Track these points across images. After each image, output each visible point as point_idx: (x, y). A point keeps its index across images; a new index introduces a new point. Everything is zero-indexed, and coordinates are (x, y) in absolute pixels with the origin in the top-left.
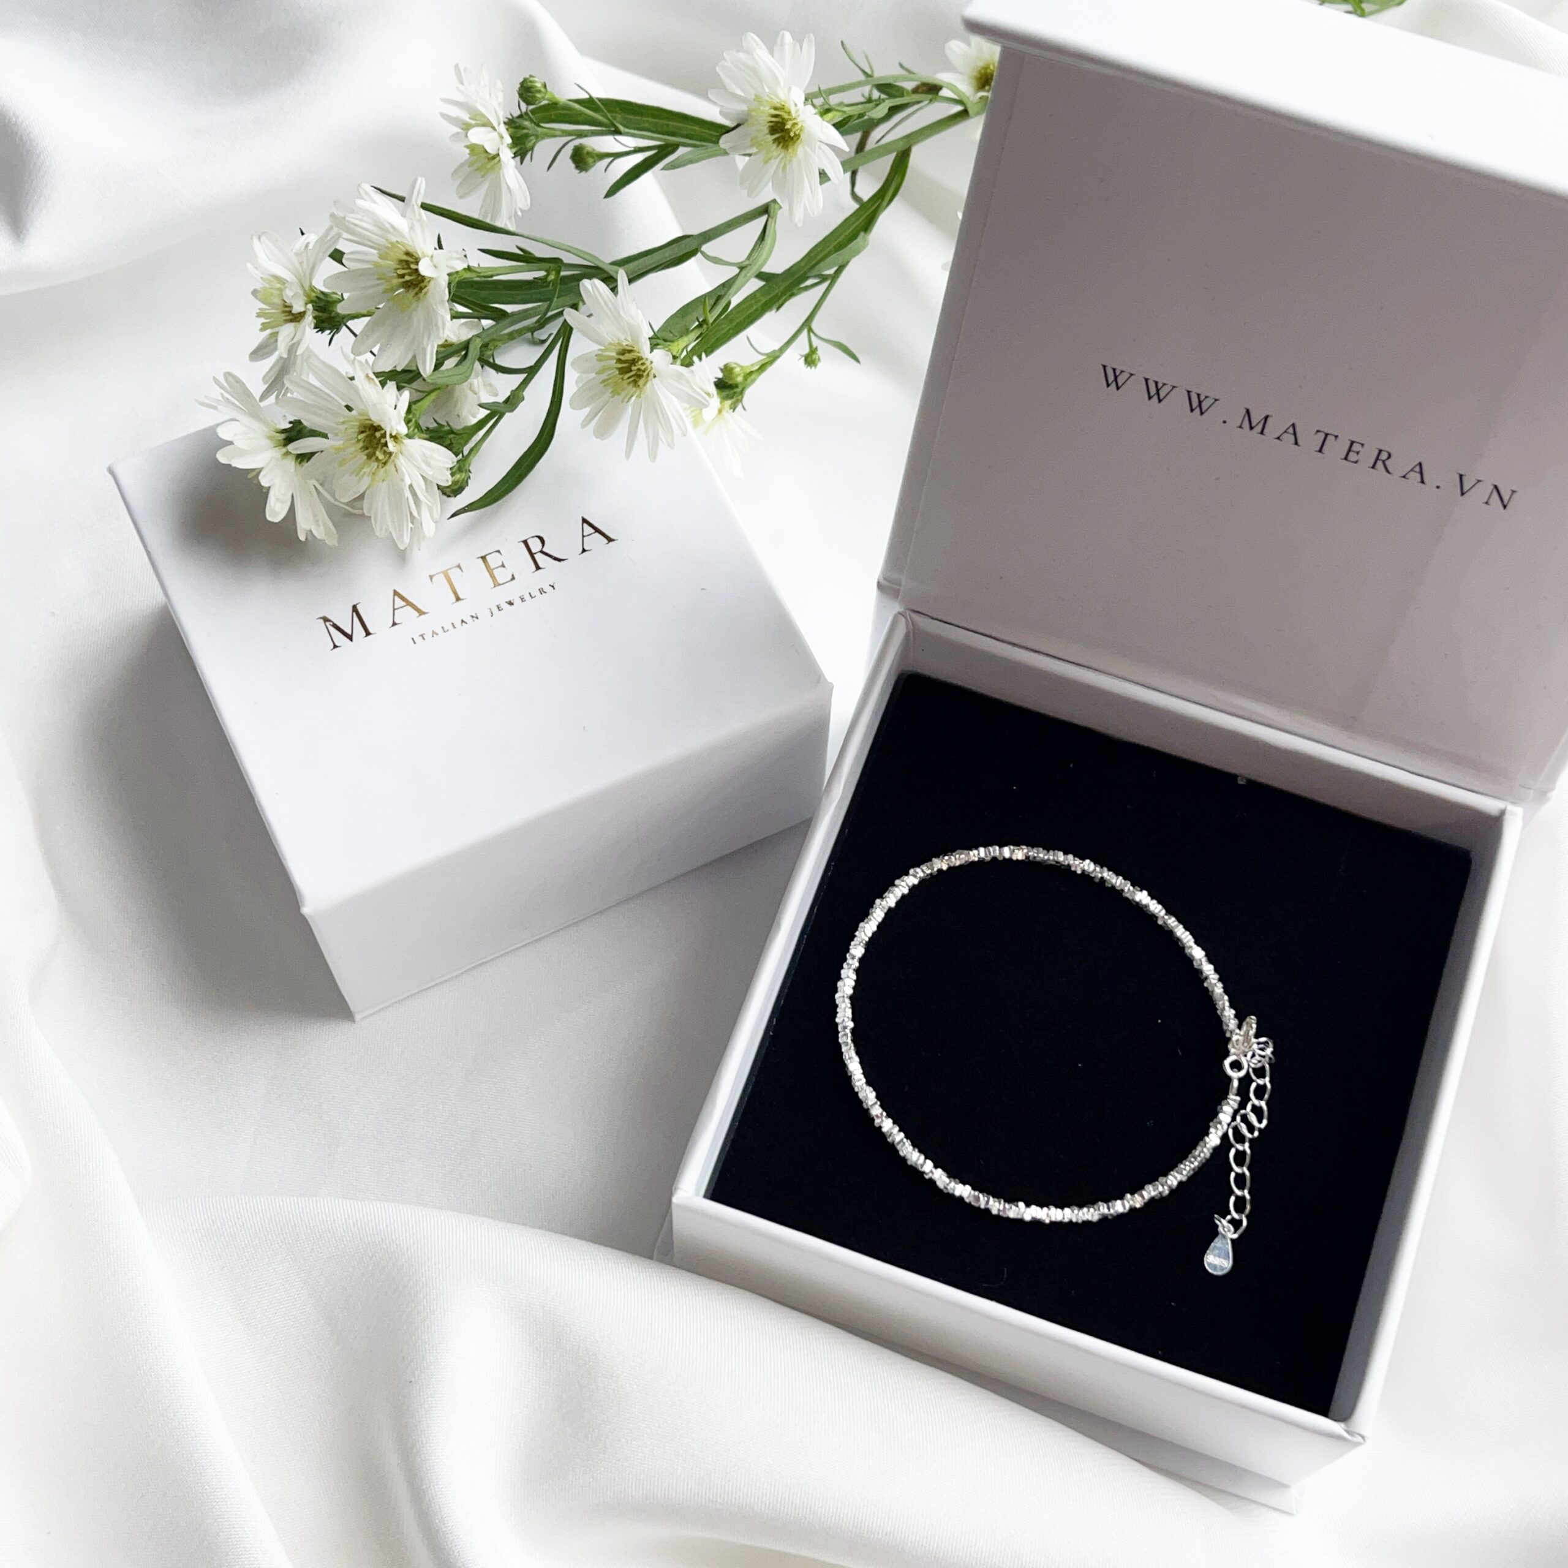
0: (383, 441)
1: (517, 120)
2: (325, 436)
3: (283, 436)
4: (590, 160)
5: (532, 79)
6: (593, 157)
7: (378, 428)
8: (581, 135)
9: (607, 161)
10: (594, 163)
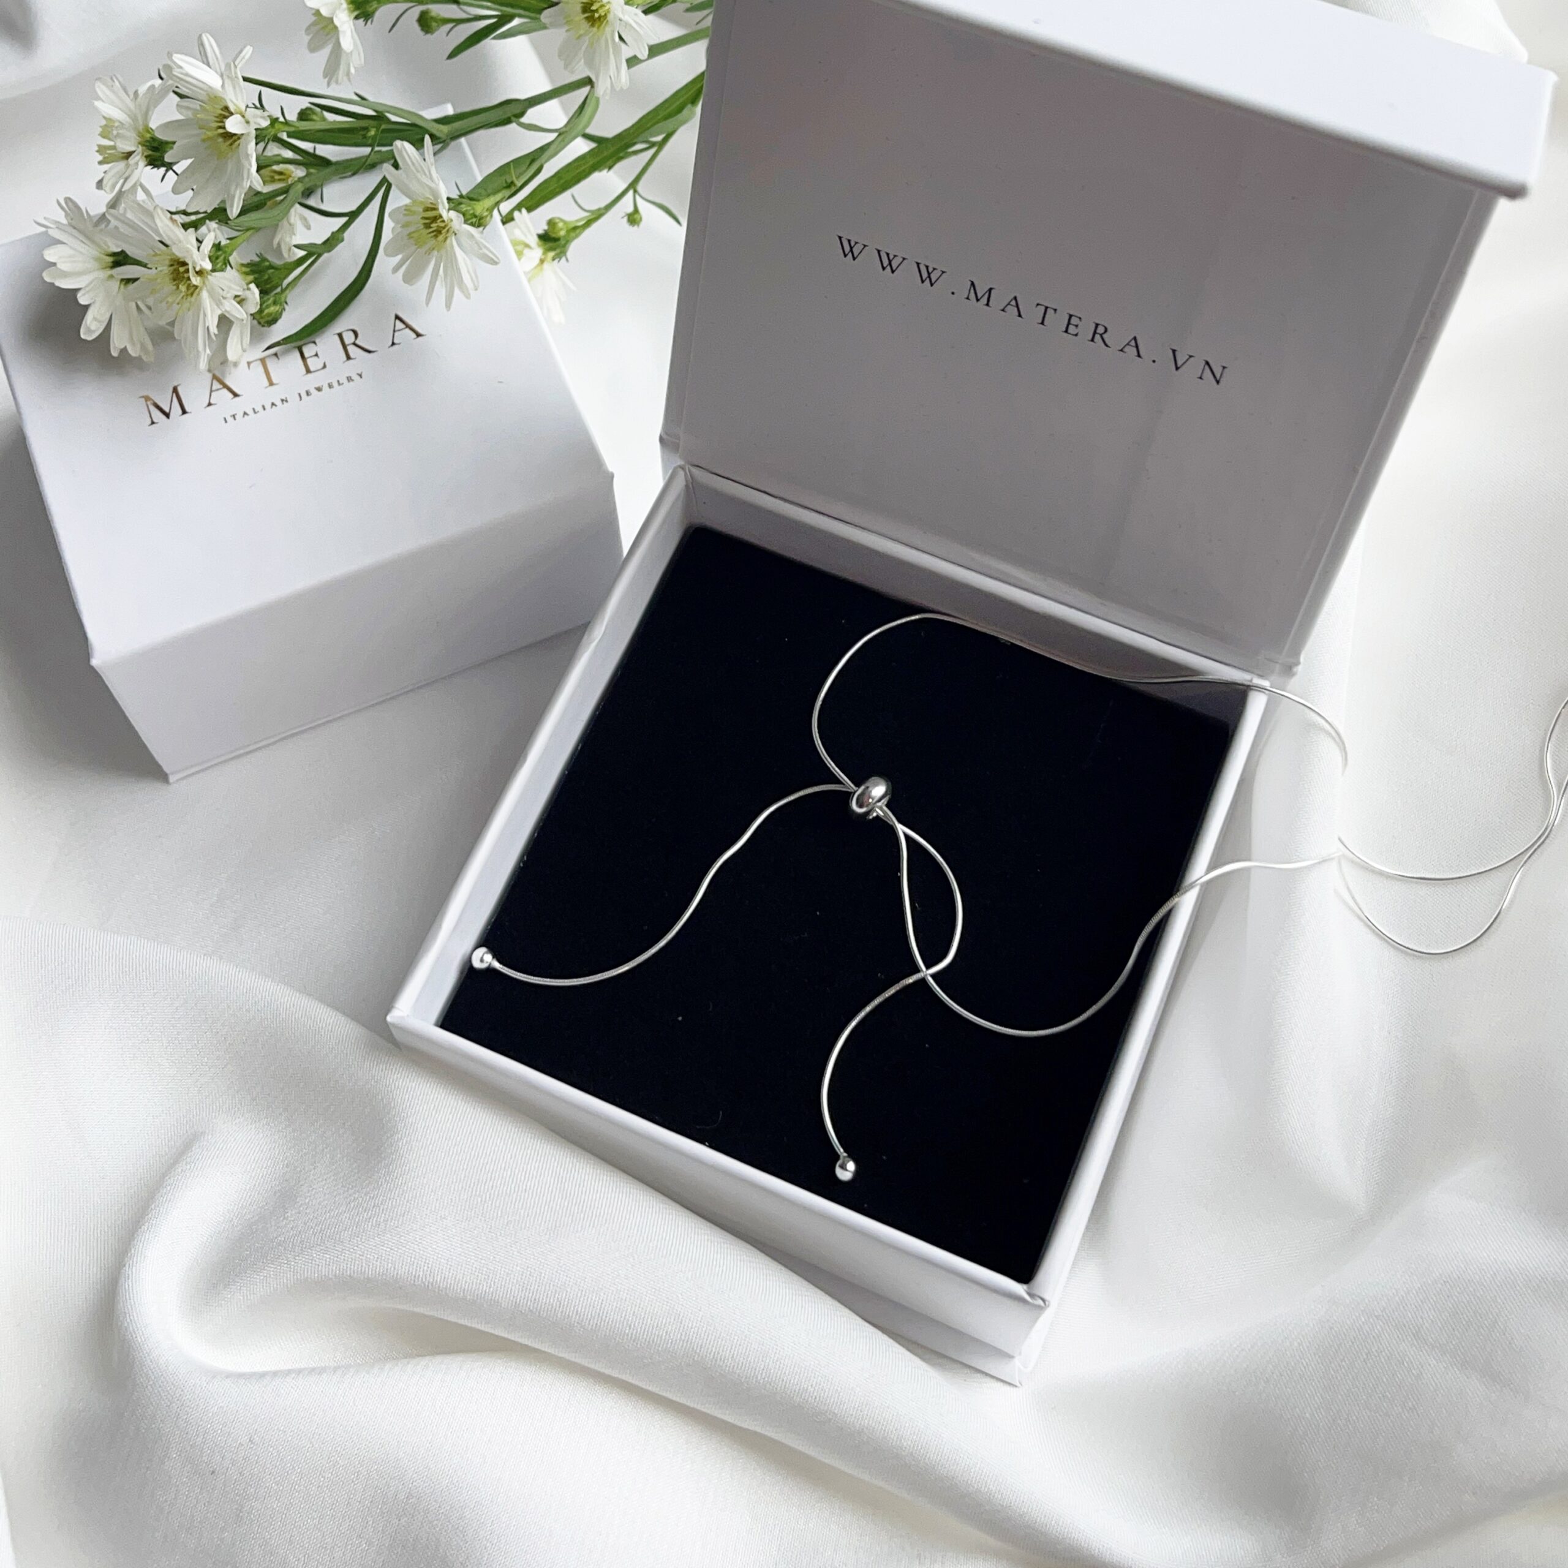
0: (187, 275)
2: (145, 266)
3: (110, 259)
4: (434, 24)
6: (437, 22)
7: (183, 263)
9: (450, 25)
10: (438, 27)
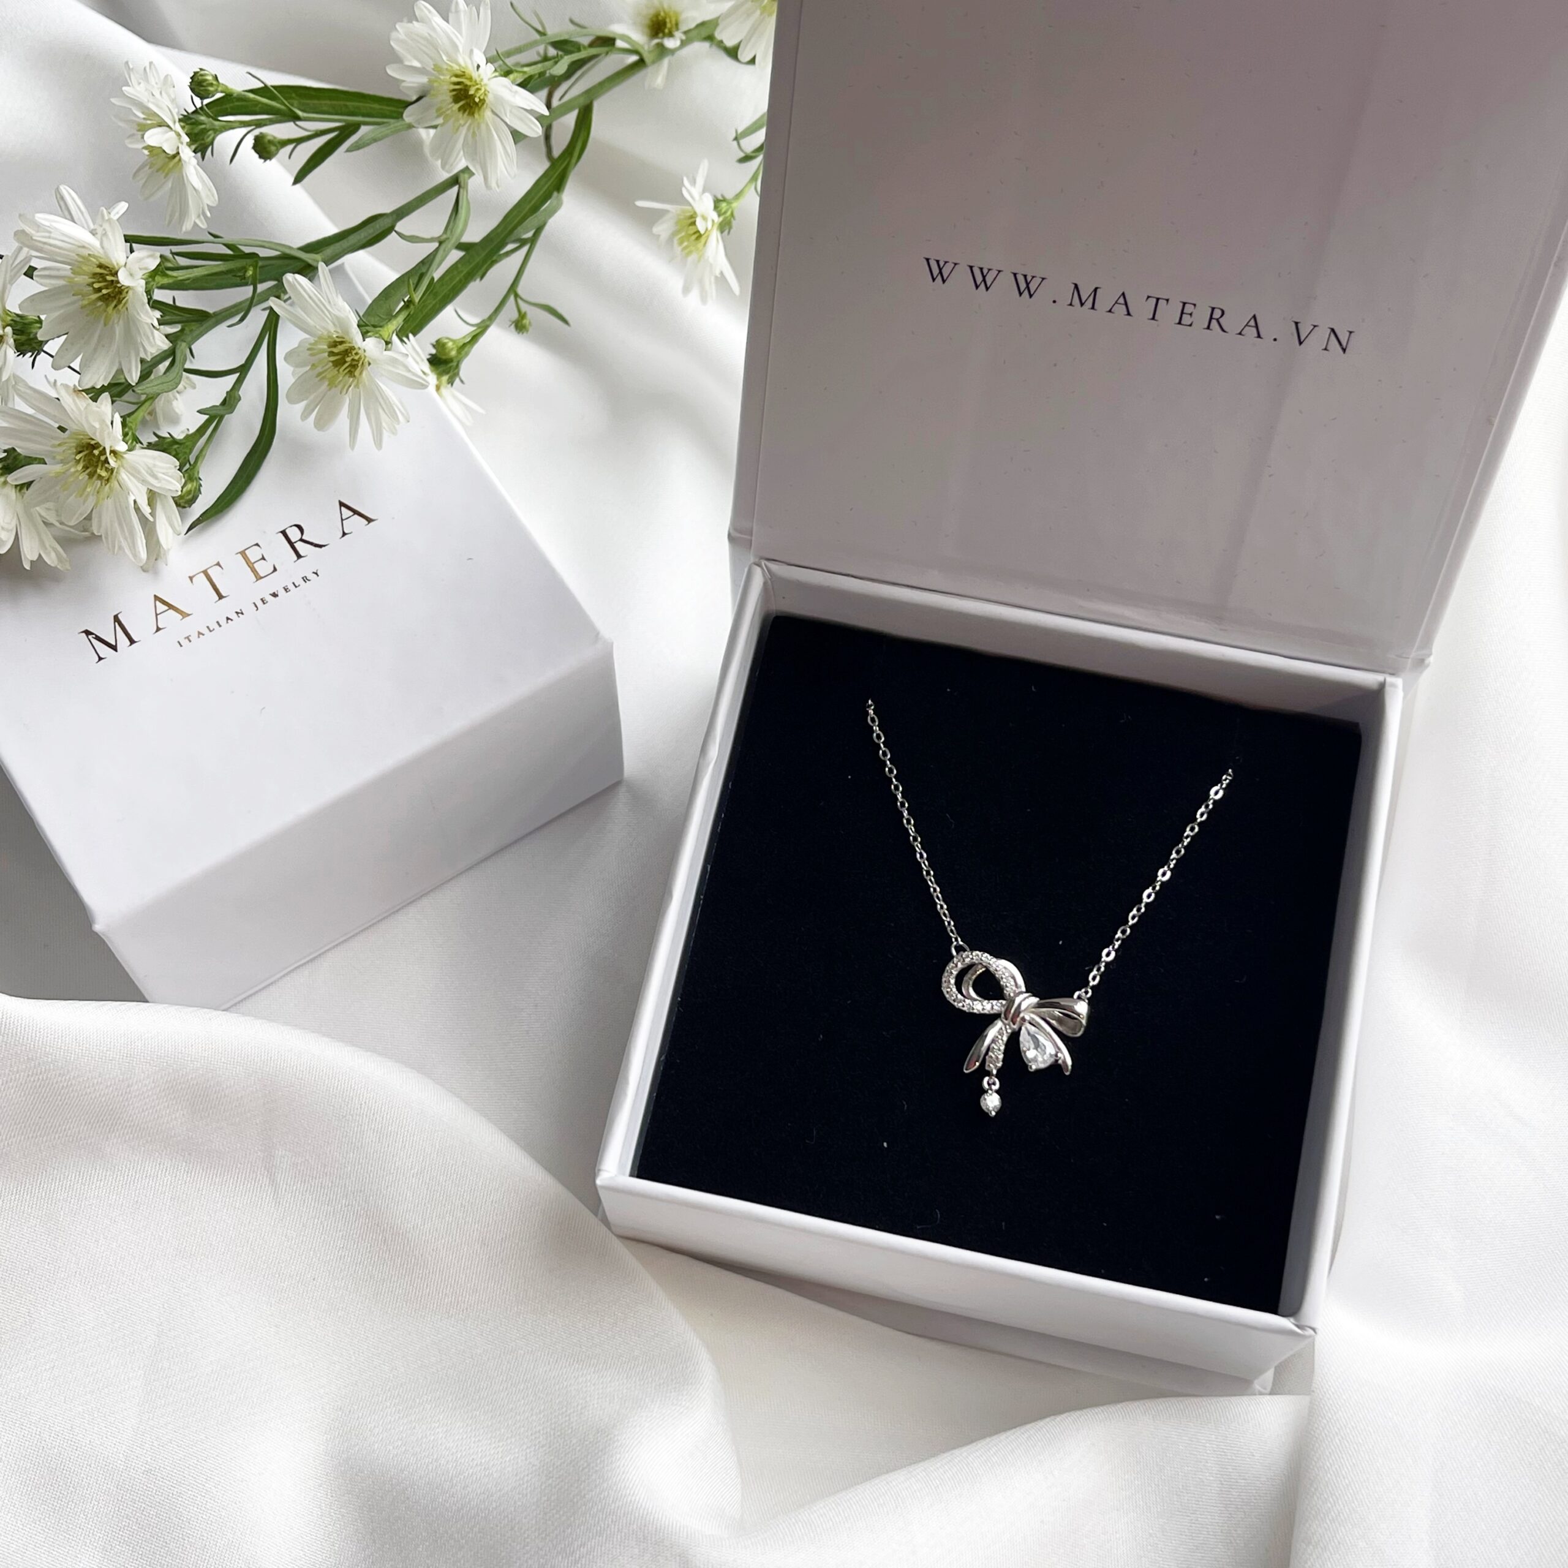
0: (103, 458)
1: (194, 116)
2: (42, 462)
4: (273, 148)
5: (202, 72)
6: (275, 145)
7: (96, 446)
8: (259, 124)
9: (290, 147)
10: (278, 151)
